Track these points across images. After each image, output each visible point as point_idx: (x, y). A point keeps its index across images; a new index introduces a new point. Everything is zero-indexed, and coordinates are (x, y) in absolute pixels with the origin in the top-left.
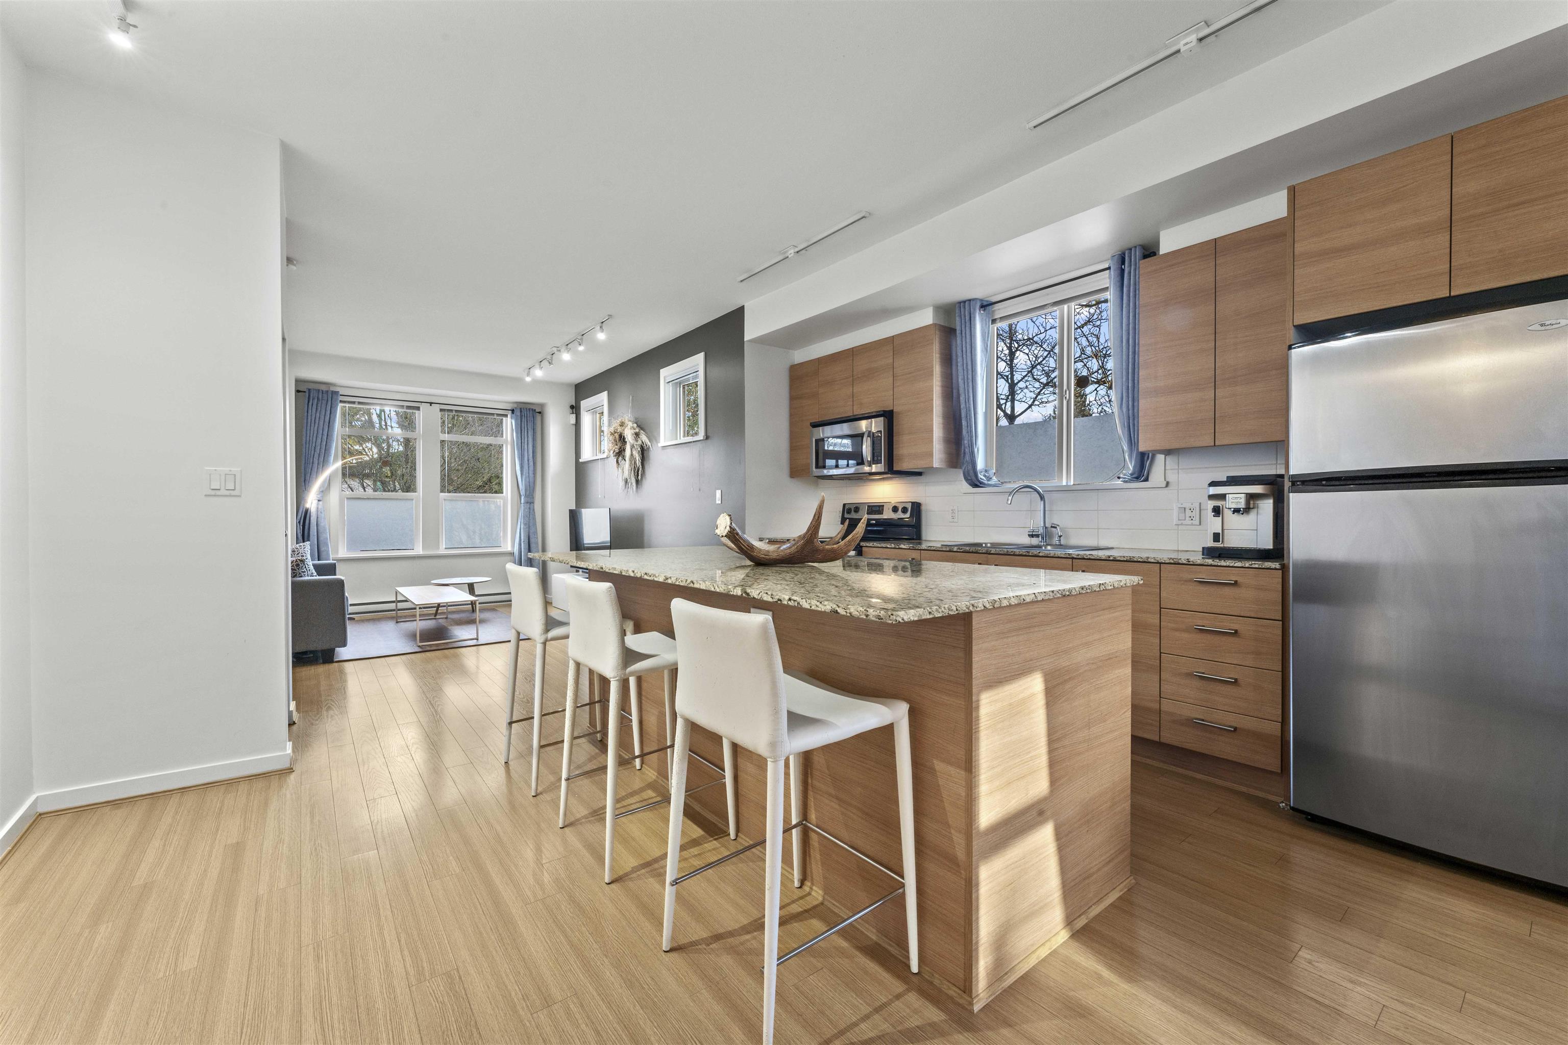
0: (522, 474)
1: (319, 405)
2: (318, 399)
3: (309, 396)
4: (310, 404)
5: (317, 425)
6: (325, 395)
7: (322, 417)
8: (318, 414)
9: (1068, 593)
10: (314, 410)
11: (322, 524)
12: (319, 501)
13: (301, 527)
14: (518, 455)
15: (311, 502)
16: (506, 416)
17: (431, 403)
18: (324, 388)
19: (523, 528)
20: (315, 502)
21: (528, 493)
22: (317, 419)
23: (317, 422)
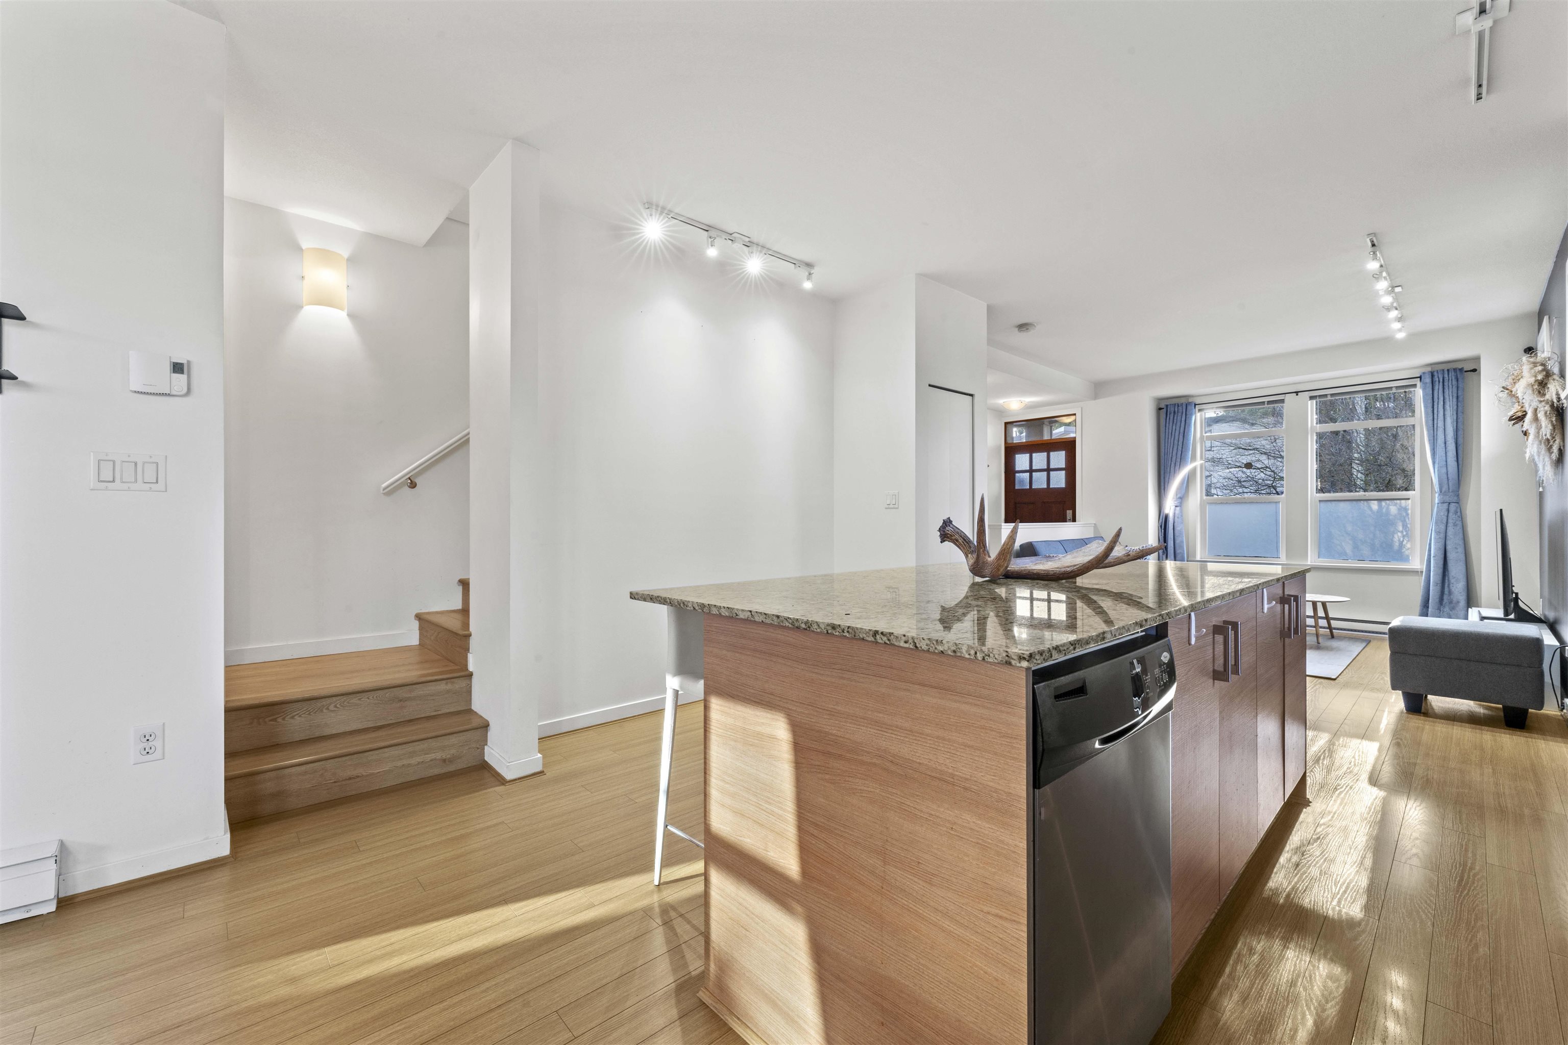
0: (1434, 463)
1: (1175, 418)
2: (1174, 412)
3: (1167, 411)
4: (1168, 418)
5: (1173, 437)
6: (1180, 408)
7: (1178, 429)
8: (1174, 427)
9: (803, 626)
10: (1171, 424)
11: (1178, 528)
12: (1176, 506)
13: (1163, 531)
14: (1429, 436)
15: (1169, 507)
16: (1415, 386)
17: (1297, 393)
18: (1183, 401)
19: (1435, 538)
20: (1173, 508)
21: (1445, 488)
22: (1174, 431)
23: (1173, 433)
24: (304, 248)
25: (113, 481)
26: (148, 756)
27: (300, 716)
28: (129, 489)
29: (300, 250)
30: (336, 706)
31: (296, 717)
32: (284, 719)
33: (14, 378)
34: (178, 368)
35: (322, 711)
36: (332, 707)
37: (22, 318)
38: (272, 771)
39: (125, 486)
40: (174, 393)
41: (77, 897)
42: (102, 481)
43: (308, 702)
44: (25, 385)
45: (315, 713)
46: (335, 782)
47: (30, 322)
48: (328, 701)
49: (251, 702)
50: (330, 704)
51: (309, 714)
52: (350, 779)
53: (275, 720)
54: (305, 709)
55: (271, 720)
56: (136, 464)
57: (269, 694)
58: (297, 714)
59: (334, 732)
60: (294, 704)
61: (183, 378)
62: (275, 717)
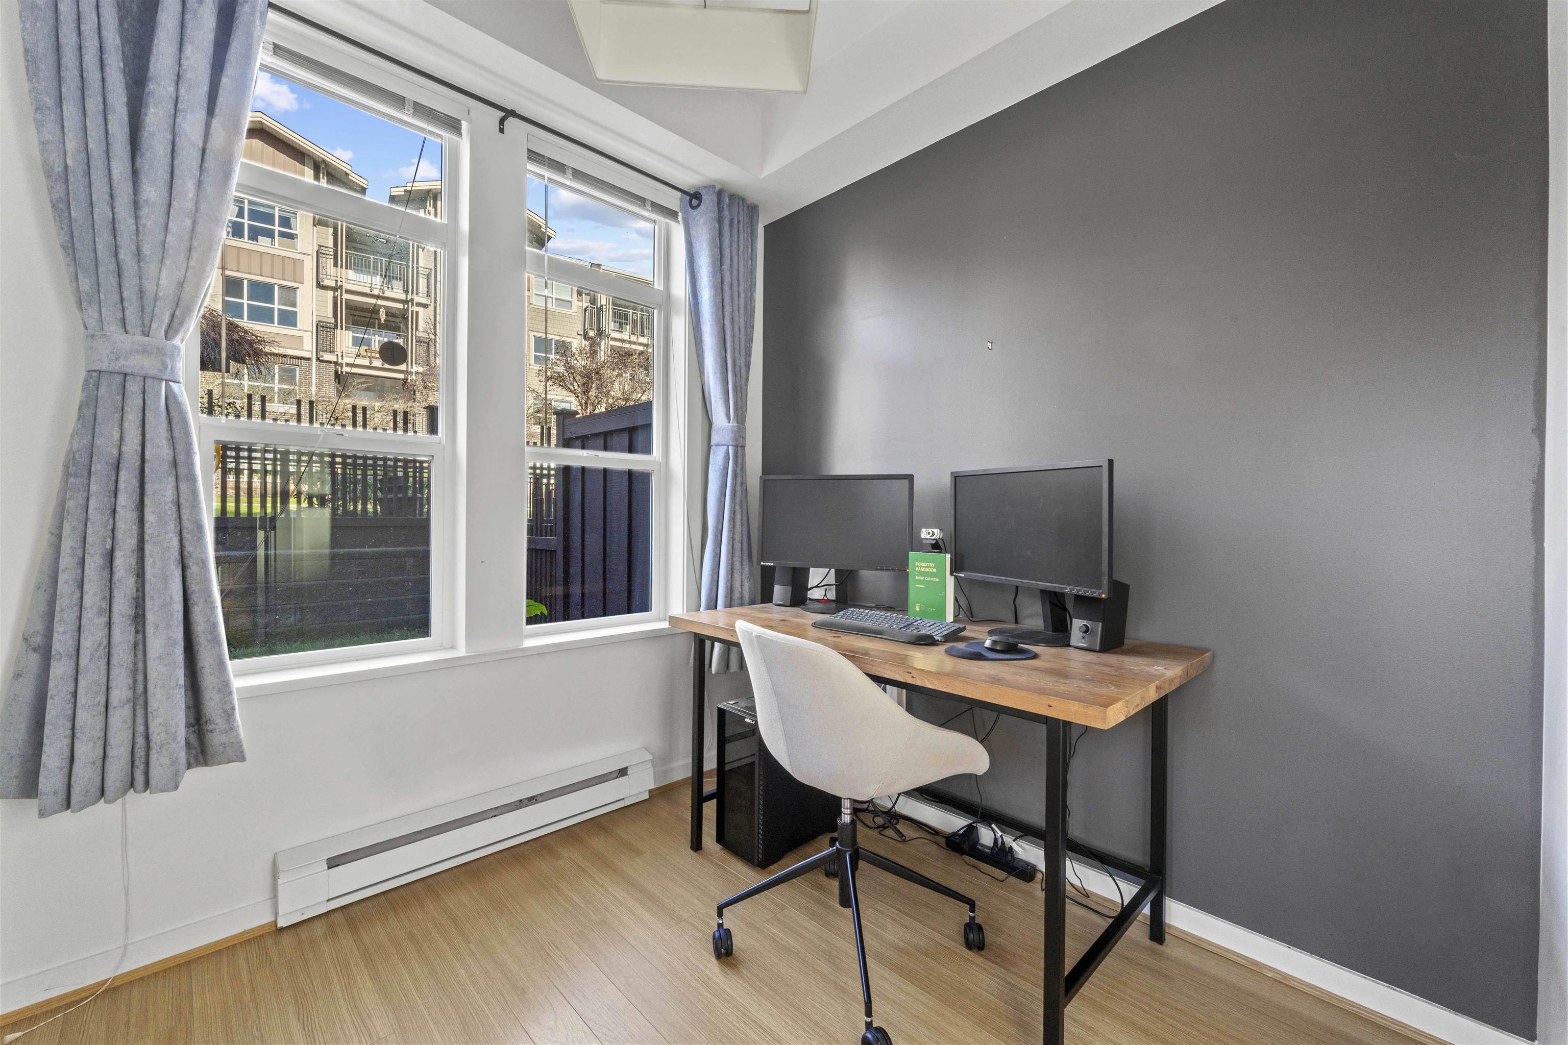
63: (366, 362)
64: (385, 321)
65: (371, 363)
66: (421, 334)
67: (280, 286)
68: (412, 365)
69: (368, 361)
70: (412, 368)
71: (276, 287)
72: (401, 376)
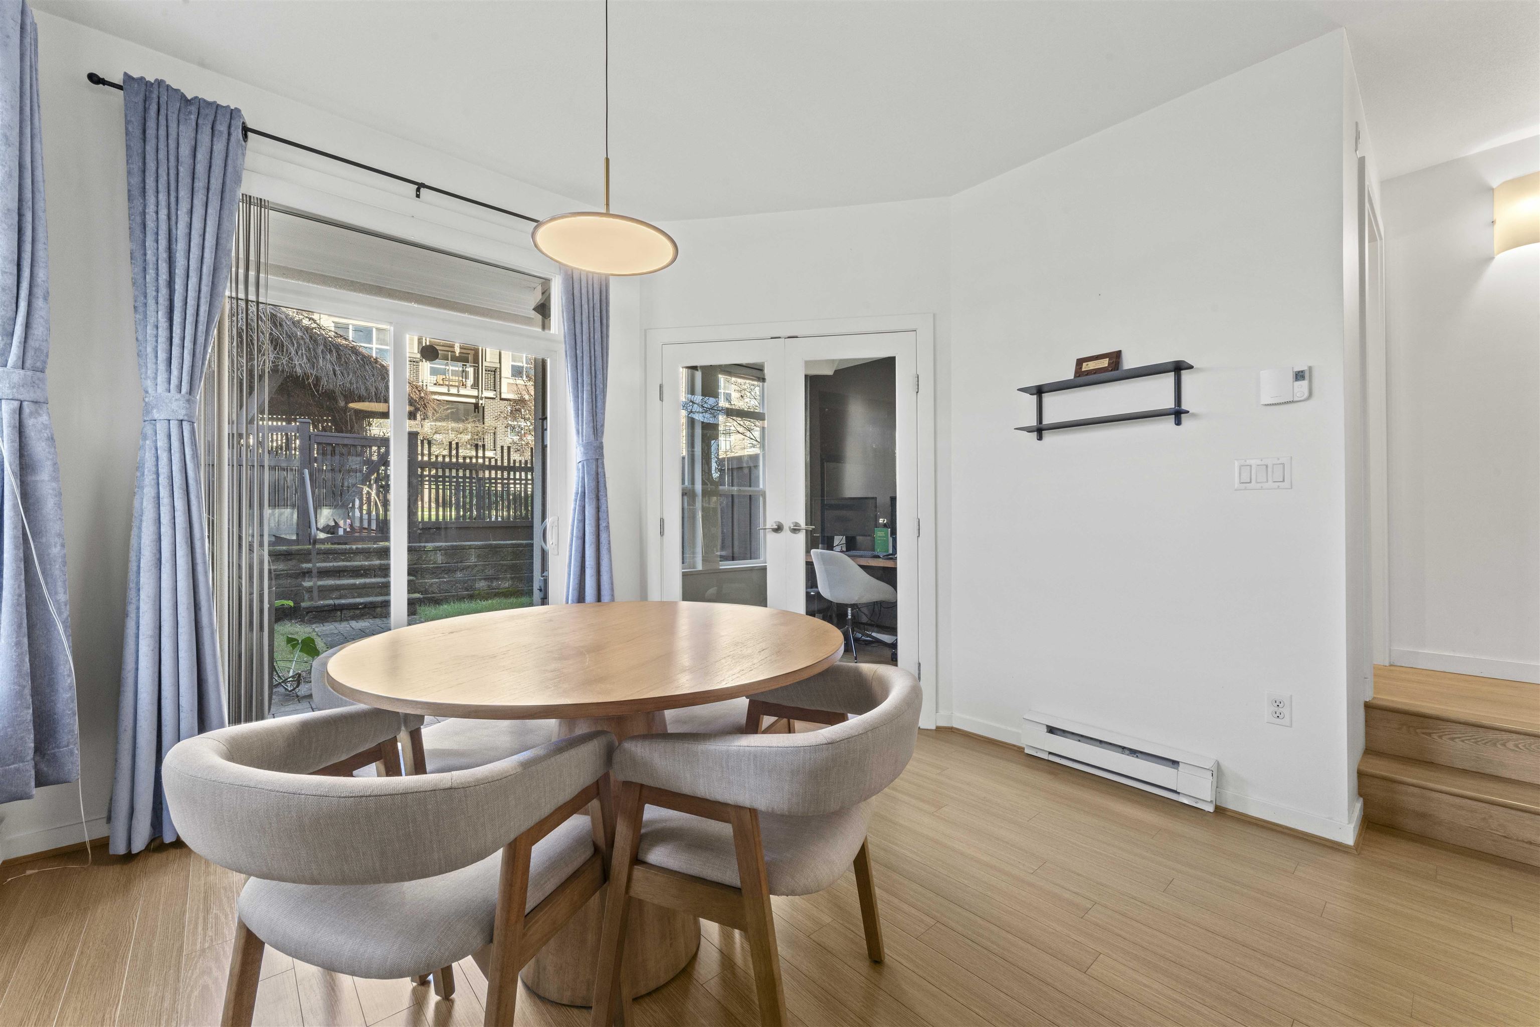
24: (1494, 187)
25: (1250, 482)
26: (1278, 719)
27: (1463, 741)
28: (1262, 488)
29: (1493, 189)
30: (1517, 746)
31: (1457, 740)
32: (1440, 737)
33: (1188, 412)
34: (1299, 376)
35: (1495, 745)
36: (1510, 745)
37: (1191, 367)
38: (1416, 787)
39: (1259, 486)
40: (1296, 399)
41: (1228, 811)
42: (1243, 483)
43: (1475, 729)
44: (1194, 415)
45: (1485, 744)
46: (1505, 837)
47: (1198, 369)
48: (1506, 736)
49: (1399, 706)
50: (1509, 740)
51: (1476, 743)
52: (1531, 843)
53: (1429, 734)
54: (1470, 734)
55: (1423, 733)
56: (1267, 466)
57: (1428, 705)
58: (1459, 738)
59: (1514, 777)
60: (1454, 724)
61: (1304, 384)
62: (1431, 731)
63: (444, 390)
64: (460, 353)
65: (449, 390)
66: (488, 365)
67: (377, 329)
68: (482, 391)
69: (447, 389)
70: (482, 394)
71: (374, 330)
72: (473, 401)
